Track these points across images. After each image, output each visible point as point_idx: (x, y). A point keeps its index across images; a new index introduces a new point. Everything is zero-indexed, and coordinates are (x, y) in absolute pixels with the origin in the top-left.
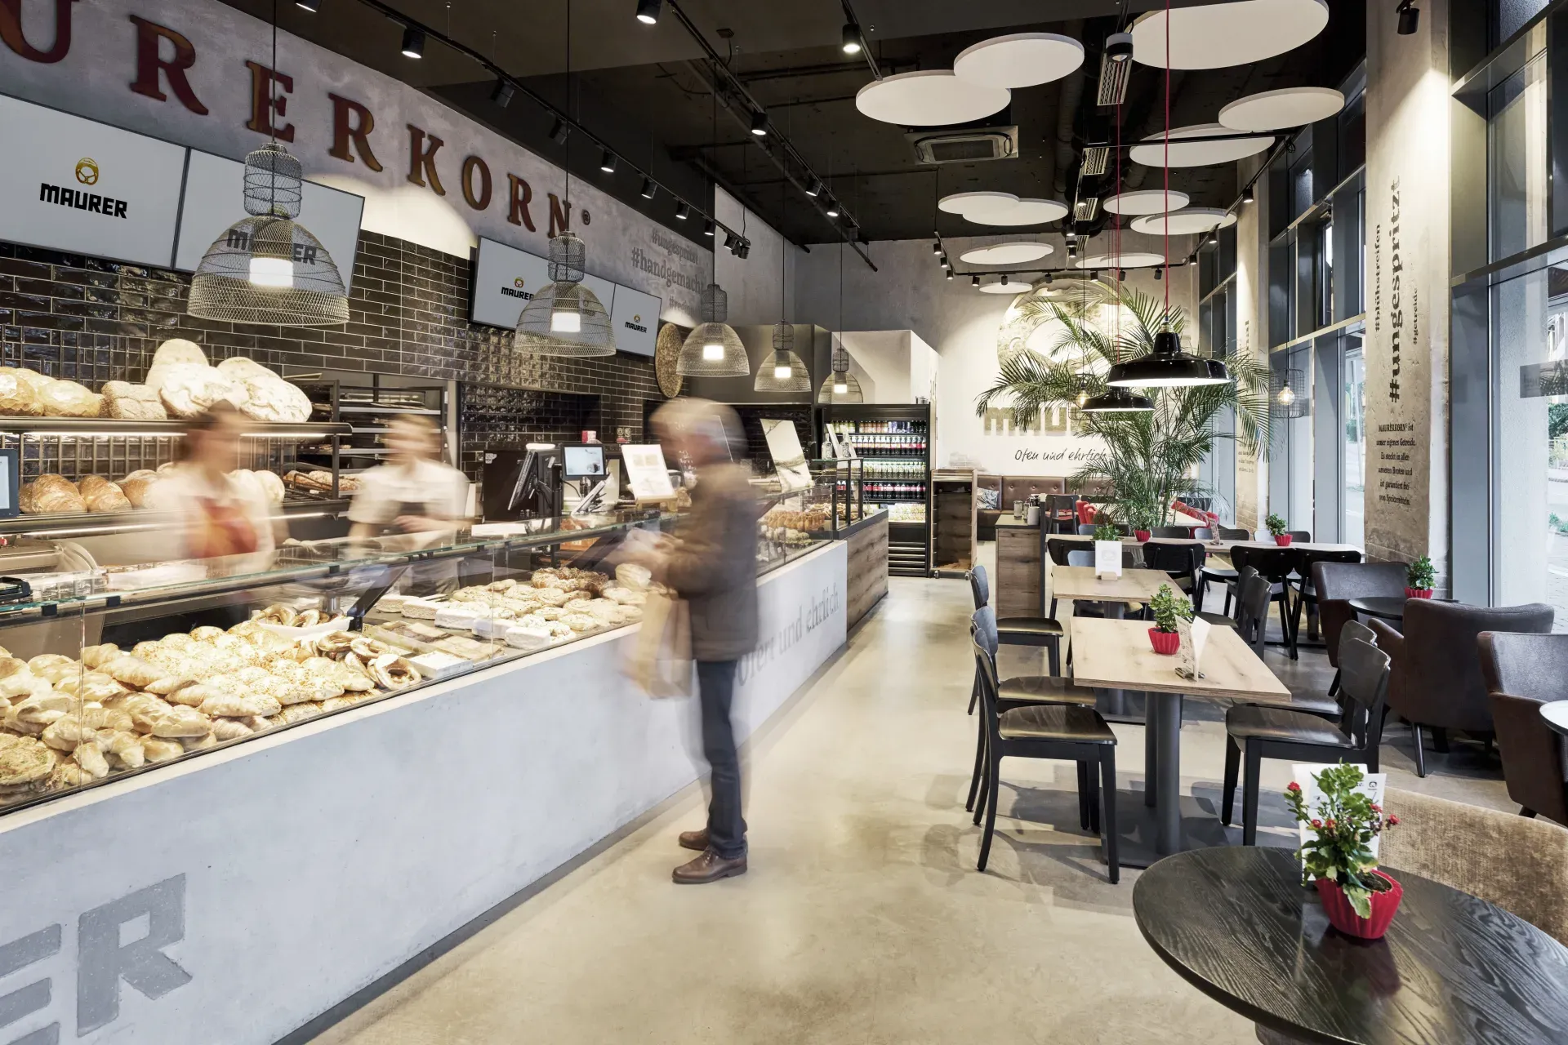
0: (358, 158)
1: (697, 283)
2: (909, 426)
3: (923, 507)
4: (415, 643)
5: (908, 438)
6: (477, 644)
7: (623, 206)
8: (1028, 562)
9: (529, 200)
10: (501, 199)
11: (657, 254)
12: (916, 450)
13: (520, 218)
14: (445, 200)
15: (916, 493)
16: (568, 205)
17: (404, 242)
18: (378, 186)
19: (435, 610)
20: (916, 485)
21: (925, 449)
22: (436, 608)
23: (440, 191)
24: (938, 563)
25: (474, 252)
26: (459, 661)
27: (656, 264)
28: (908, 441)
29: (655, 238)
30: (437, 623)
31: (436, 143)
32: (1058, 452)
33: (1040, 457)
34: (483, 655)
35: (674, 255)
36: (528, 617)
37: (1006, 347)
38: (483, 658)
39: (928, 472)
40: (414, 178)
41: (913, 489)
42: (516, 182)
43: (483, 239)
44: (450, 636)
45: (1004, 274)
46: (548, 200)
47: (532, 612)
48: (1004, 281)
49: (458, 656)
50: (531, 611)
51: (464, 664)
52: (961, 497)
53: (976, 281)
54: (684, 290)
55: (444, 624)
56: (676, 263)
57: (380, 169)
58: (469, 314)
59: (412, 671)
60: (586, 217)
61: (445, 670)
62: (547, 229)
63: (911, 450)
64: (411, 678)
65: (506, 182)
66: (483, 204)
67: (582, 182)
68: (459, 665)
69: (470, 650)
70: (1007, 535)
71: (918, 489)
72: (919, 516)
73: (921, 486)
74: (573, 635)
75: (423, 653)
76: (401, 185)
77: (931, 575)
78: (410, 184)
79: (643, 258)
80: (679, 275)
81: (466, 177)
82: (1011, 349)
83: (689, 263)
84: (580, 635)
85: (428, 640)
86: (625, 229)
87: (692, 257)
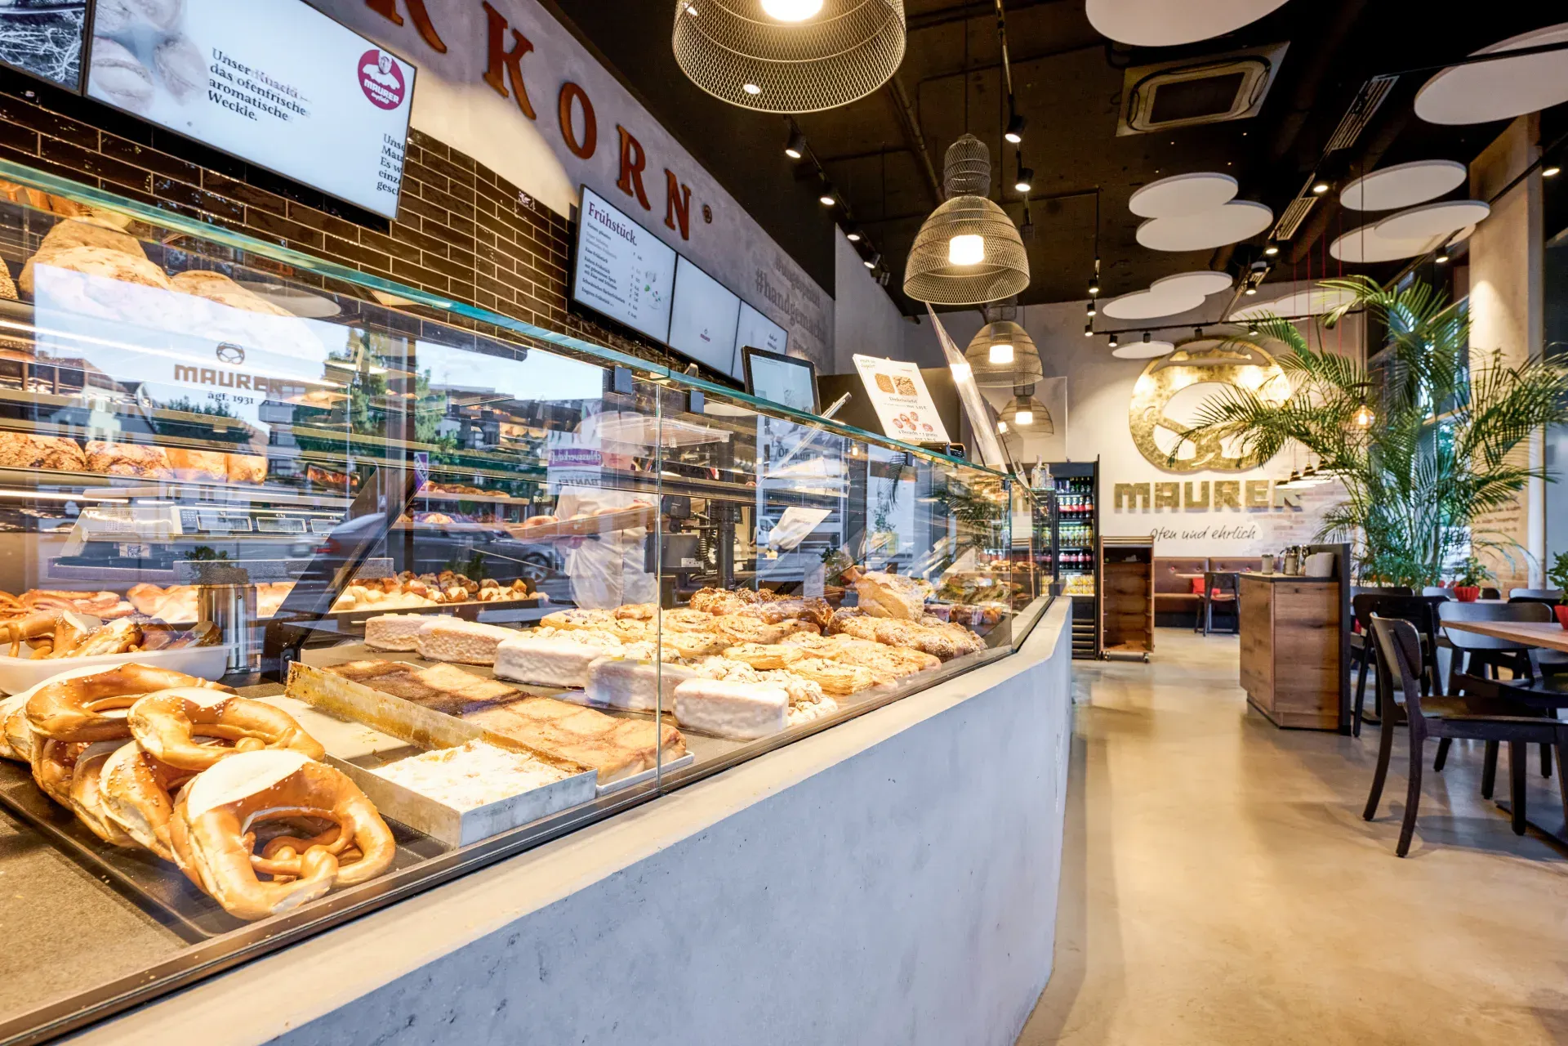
0: (408, 21)
1: (820, 330)
2: (1068, 486)
3: (1090, 579)
4: (420, 717)
5: (1068, 500)
6: (604, 721)
7: (747, 216)
8: (1320, 627)
9: (642, 168)
10: (607, 154)
11: (782, 285)
12: (1078, 513)
13: (632, 187)
14: (536, 126)
15: (1077, 563)
16: (687, 193)
17: (479, 164)
18: (443, 76)
19: (496, 642)
20: (1077, 553)
21: (1091, 512)
22: (497, 637)
23: (530, 114)
24: (1108, 644)
25: (575, 212)
26: (549, 775)
27: (780, 296)
28: (1068, 503)
29: (779, 264)
30: (499, 670)
31: (524, 45)
32: (1199, 530)
33: (1179, 536)
34: (622, 755)
35: (797, 291)
36: (714, 662)
37: (1140, 417)
38: (626, 766)
39: (1096, 539)
40: (492, 78)
41: (1073, 558)
42: (628, 141)
43: (586, 190)
44: (524, 696)
45: (1146, 330)
46: (663, 178)
47: (719, 653)
48: (1146, 339)
49: (544, 757)
50: (717, 650)
51: (565, 785)
52: (1128, 569)
53: (1113, 339)
54: (807, 333)
55: (515, 674)
56: (799, 302)
57: (443, 50)
58: (569, 290)
59: (361, 816)
60: (707, 215)
61: (495, 810)
62: (664, 213)
63: (1071, 513)
64: (354, 849)
65: (614, 136)
66: (586, 151)
67: (704, 170)
68: (549, 790)
69: (585, 738)
70: (1286, 590)
71: (1080, 558)
72: (1084, 589)
73: (1084, 555)
74: (829, 707)
75: (440, 746)
76: (473, 83)
77: (1102, 658)
78: (486, 85)
79: (767, 285)
80: (802, 315)
81: (563, 107)
82: (1145, 418)
83: (811, 304)
84: (847, 706)
85: (459, 706)
86: (749, 244)
87: (815, 300)
